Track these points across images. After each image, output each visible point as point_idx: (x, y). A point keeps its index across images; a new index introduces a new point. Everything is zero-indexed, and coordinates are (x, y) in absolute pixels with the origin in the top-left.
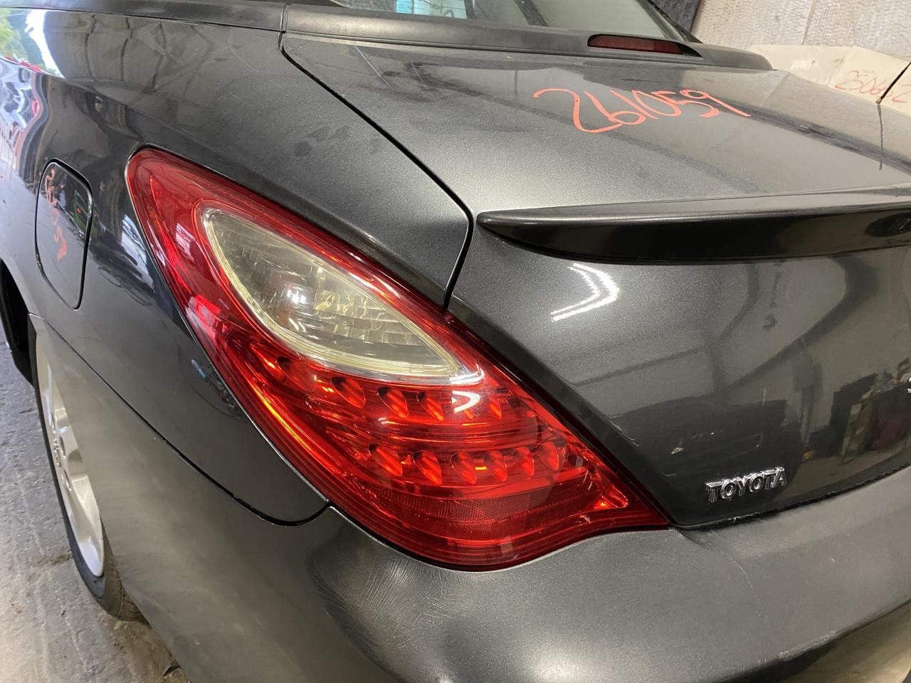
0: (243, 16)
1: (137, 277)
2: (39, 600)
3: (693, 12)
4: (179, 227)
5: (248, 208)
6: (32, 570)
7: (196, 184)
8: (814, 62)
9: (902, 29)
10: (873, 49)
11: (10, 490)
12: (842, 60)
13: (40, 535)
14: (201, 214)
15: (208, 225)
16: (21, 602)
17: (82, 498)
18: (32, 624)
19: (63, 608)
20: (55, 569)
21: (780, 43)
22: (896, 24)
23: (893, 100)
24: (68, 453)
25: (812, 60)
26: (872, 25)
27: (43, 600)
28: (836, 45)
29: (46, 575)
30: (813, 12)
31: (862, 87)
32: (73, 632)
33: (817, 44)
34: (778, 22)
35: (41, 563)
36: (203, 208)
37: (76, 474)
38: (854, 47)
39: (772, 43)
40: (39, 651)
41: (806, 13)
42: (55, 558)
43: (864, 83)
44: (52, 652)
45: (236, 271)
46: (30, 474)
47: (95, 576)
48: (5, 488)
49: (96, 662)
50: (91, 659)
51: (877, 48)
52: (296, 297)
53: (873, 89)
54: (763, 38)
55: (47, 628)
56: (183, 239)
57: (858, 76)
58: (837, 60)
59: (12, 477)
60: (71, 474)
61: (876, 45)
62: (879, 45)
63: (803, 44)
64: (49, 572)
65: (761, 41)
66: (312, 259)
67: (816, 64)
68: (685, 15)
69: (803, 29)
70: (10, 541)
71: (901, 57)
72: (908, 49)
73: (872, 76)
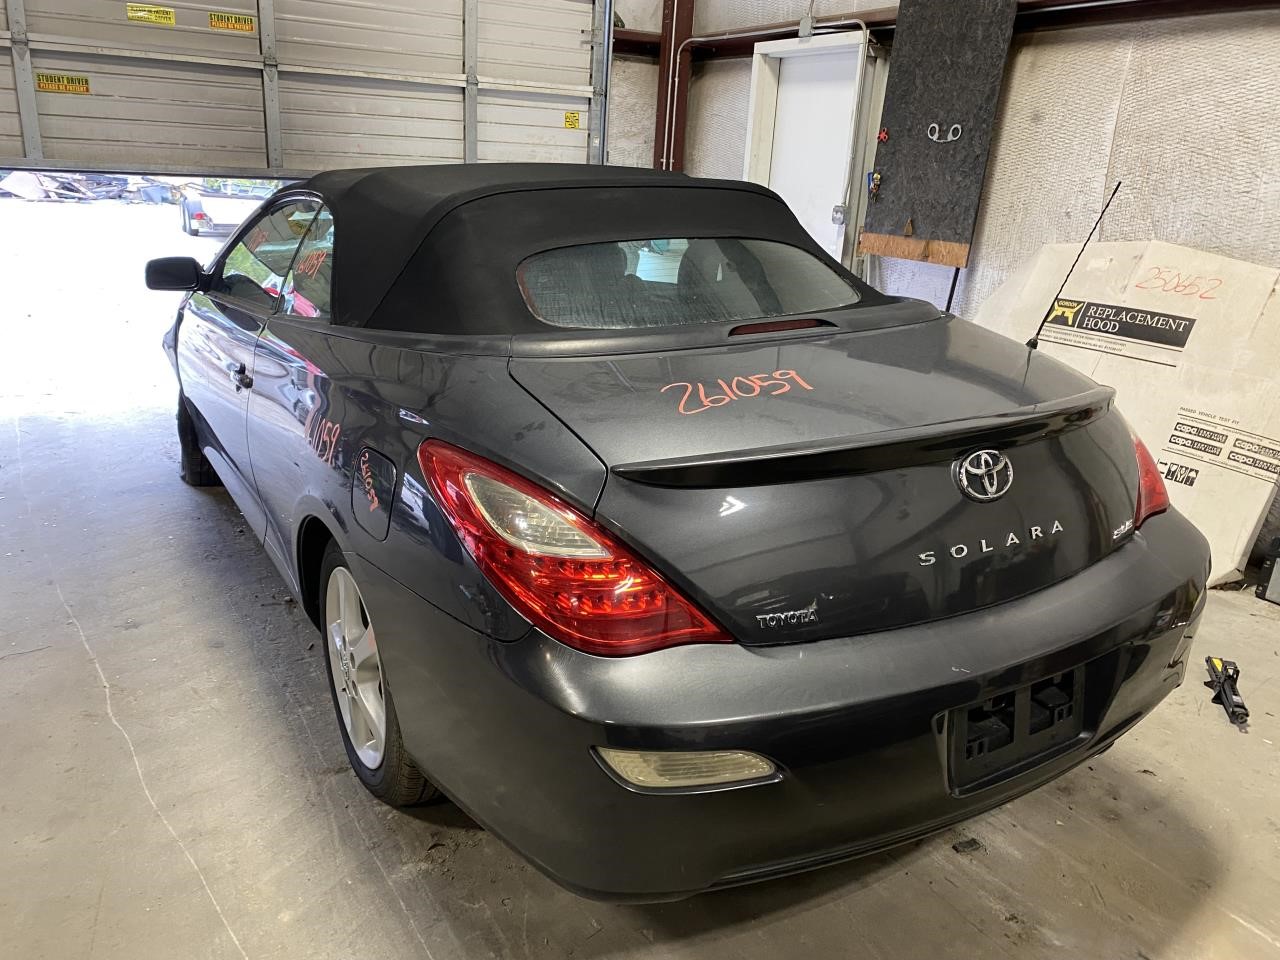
0: (485, 348)
1: (414, 522)
2: (327, 798)
3: (974, 216)
4: (448, 483)
5: (490, 472)
6: (320, 777)
7: (457, 458)
8: (1111, 260)
9: (1203, 218)
10: (1175, 242)
11: (294, 720)
12: (1142, 257)
13: (323, 753)
14: (464, 476)
15: (468, 482)
16: (313, 798)
17: (367, 701)
18: (324, 813)
19: (346, 804)
20: (337, 777)
21: (1074, 240)
22: (1196, 213)
23: (1201, 297)
24: (357, 664)
25: (1109, 258)
26: (1171, 216)
27: (330, 798)
28: (1136, 239)
29: (331, 781)
31: (1165, 285)
32: (356, 820)
33: (1116, 240)
34: (1069, 218)
35: (326, 772)
36: (465, 473)
37: (363, 681)
38: (1155, 241)
39: (1067, 241)
40: (331, 832)
41: (1099, 207)
42: (336, 769)
43: (1168, 279)
44: (341, 831)
45: (484, 506)
46: (309, 708)
47: (371, 770)
48: (290, 719)
49: (375, 840)
50: (370, 838)
51: (1179, 240)
52: (522, 524)
53: (1178, 286)
54: (1055, 236)
55: (336, 816)
56: (451, 490)
57: (1160, 273)
58: (1136, 257)
59: (295, 710)
60: (359, 682)
61: (1177, 237)
62: (1182, 236)
63: (1099, 240)
64: (333, 779)
65: (1055, 241)
66: (524, 496)
67: (1114, 262)
68: (964, 219)
70: (299, 757)
71: (1208, 250)
72: (1214, 239)
73: (1176, 272)
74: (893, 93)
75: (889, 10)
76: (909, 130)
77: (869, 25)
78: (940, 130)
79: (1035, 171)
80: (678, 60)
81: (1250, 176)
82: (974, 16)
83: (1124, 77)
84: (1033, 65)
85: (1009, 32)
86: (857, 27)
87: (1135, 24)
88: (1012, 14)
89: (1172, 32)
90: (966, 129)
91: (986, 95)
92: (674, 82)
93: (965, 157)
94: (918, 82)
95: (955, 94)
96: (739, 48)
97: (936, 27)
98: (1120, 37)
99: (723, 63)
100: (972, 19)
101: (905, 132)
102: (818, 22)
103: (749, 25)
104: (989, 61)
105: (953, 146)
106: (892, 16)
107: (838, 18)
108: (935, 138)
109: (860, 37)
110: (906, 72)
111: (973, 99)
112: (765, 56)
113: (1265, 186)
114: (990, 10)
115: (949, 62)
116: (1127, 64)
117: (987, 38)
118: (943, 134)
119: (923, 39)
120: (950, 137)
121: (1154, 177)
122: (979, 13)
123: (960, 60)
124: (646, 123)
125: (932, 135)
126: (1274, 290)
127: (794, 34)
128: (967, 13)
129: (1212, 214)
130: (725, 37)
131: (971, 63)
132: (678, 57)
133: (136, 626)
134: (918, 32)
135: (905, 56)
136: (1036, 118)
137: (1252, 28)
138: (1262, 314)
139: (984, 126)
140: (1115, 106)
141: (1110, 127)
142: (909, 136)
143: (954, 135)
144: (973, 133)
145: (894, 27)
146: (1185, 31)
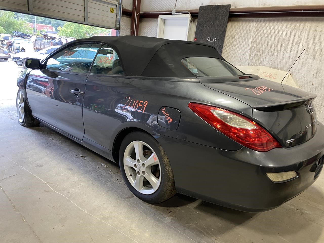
2: (133, 205)
6: (127, 200)
8: (252, 70)
9: (272, 61)
10: (266, 66)
12: (259, 69)
13: (123, 194)
16: (129, 205)
17: (149, 176)
18: (136, 208)
19: (139, 205)
21: (242, 65)
22: (270, 60)
23: (273, 78)
26: (264, 61)
28: (257, 66)
29: (131, 200)
30: (249, 58)
31: (265, 75)
32: (145, 209)
33: (252, 66)
34: (241, 60)
35: (128, 198)
38: (261, 66)
39: (240, 66)
40: (141, 213)
41: (248, 58)
42: (130, 197)
43: (266, 74)
44: (143, 212)
48: (107, 186)
49: (154, 213)
50: (152, 213)
51: (267, 66)
53: (268, 76)
55: (139, 209)
57: (264, 73)
58: (258, 69)
59: (107, 184)
60: (146, 171)
61: (266, 65)
63: (248, 66)
65: (238, 65)
67: (253, 70)
69: (248, 62)
70: (117, 195)
71: (273, 68)
72: (274, 66)
73: (267, 73)
74: (198, 30)
75: (196, 10)
76: (202, 39)
77: (191, 13)
78: (210, 39)
79: (233, 49)
80: (137, 18)
81: (282, 52)
82: (219, 13)
83: (253, 30)
84: (232, 26)
85: (228, 18)
86: (188, 13)
87: (255, 19)
88: (228, 14)
89: (264, 21)
90: (217, 39)
91: (222, 32)
92: (136, 23)
93: (217, 45)
94: (204, 27)
95: (214, 31)
96: (155, 16)
97: (209, 15)
98: (252, 21)
99: (148, 20)
100: (218, 14)
101: (201, 39)
102: (177, 11)
103: (155, 10)
104: (223, 24)
105: (214, 43)
106: (197, 12)
107: (182, 11)
108: (209, 41)
109: (189, 16)
110: (202, 25)
111: (219, 32)
112: (161, 18)
113: (285, 55)
114: (223, 12)
115: (212, 23)
116: (254, 27)
117: (222, 19)
118: (211, 40)
119: (206, 18)
120: (213, 41)
121: (260, 52)
122: (220, 13)
123: (215, 23)
124: (128, 33)
125: (208, 40)
126: (288, 77)
127: (171, 14)
128: (217, 12)
129: (274, 61)
130: (150, 13)
131: (218, 24)
132: (137, 17)
133: (41, 166)
134: (204, 16)
135: (201, 21)
136: (233, 38)
137: (282, 21)
138: (286, 82)
139: (222, 39)
140: (252, 36)
141: (250, 41)
142: (202, 40)
143: (214, 40)
144: (219, 40)
145: (198, 14)
146: (267, 21)
